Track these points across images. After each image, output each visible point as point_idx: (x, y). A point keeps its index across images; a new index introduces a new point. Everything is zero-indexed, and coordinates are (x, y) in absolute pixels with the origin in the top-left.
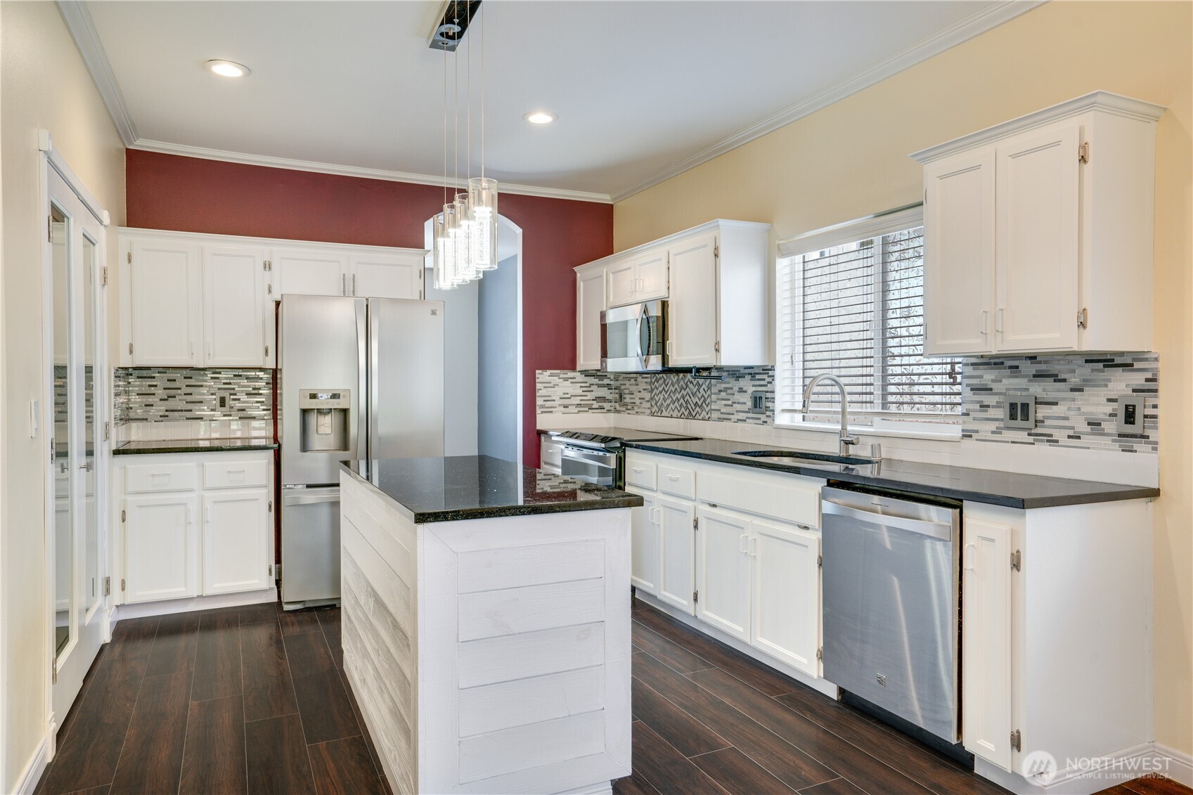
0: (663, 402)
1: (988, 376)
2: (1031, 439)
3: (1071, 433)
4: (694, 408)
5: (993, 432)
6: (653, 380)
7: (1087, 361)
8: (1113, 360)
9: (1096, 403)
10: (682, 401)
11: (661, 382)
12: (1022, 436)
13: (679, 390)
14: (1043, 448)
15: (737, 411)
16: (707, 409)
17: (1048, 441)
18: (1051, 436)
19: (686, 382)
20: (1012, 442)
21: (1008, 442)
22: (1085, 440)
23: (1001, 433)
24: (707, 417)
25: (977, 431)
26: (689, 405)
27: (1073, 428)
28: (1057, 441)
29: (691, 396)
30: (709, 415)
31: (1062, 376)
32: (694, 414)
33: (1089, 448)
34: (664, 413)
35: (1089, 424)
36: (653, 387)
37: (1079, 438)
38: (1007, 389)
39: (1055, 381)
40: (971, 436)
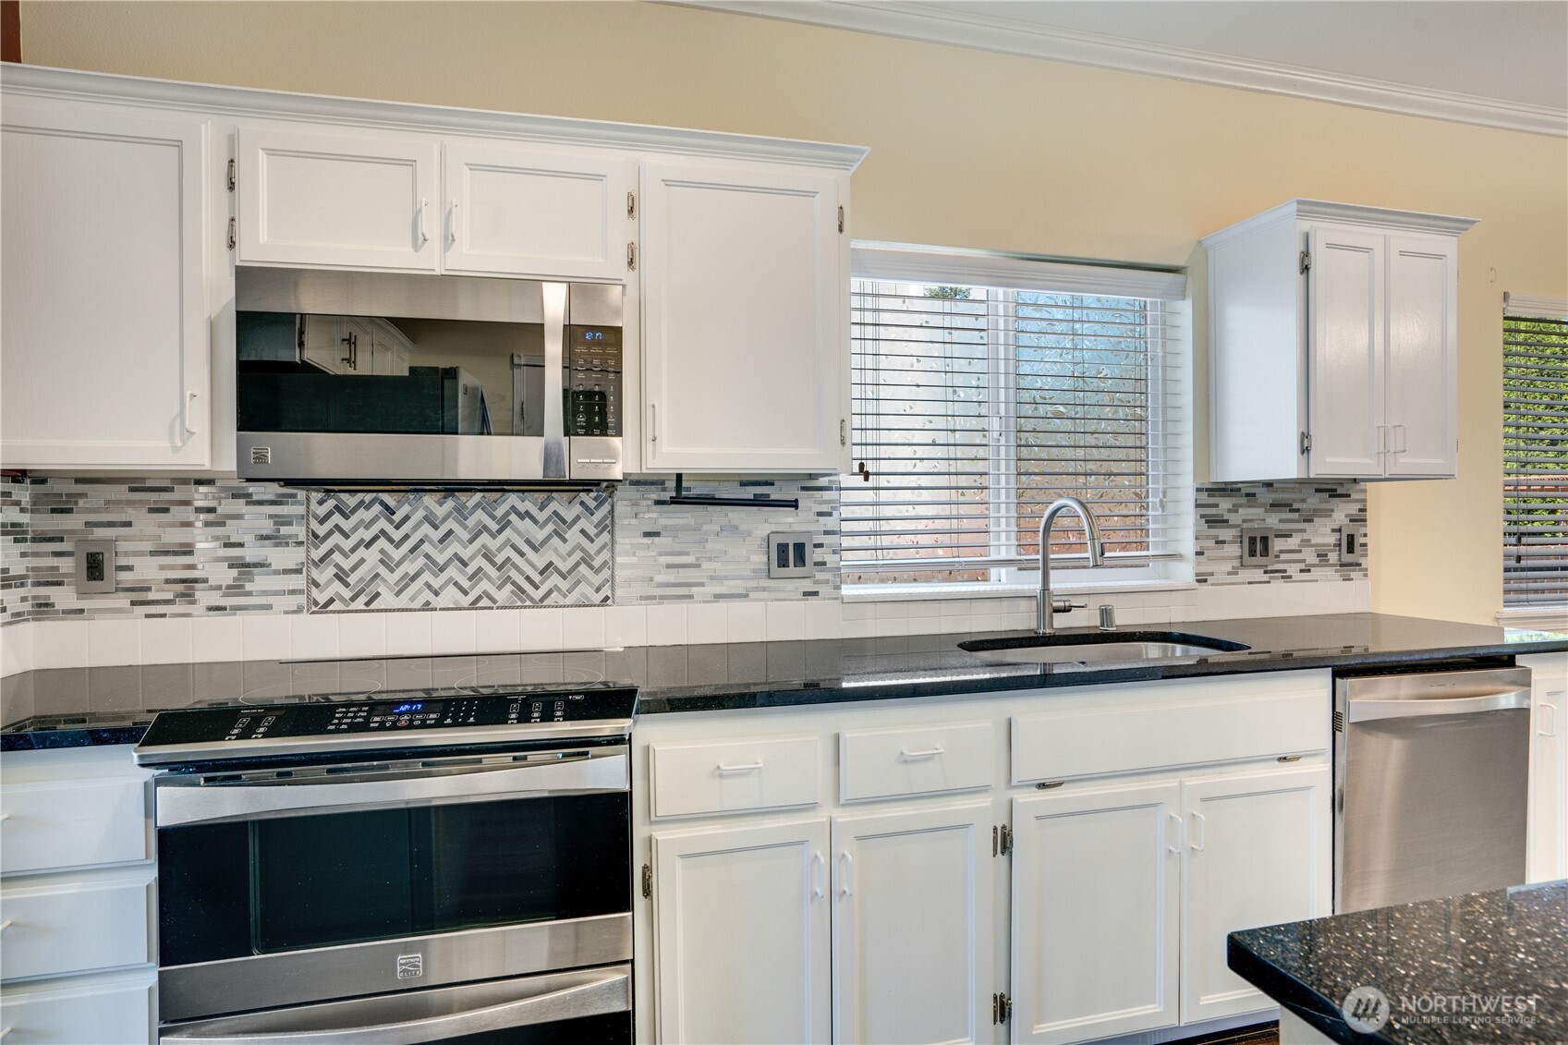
0: (382, 570)
1: (1225, 504)
2: (1266, 577)
3: (1302, 566)
4: (536, 578)
5: (1229, 574)
6: (322, 511)
7: (1317, 491)
8: (1335, 490)
9: (1322, 534)
10: (480, 562)
11: (362, 514)
12: (1258, 574)
13: (465, 536)
14: (1278, 586)
15: (712, 578)
16: (597, 580)
17: (1283, 577)
18: (1285, 571)
19: (499, 512)
20: (1249, 583)
21: (1244, 583)
22: (1315, 572)
23: (1237, 573)
24: (597, 598)
25: (1212, 574)
26: (514, 574)
27: (1304, 561)
28: (1290, 577)
29: (526, 549)
30: (606, 591)
31: (1295, 506)
32: (537, 595)
33: (1317, 581)
34: (387, 599)
35: (1318, 556)
36: (322, 531)
37: (1309, 571)
38: (1244, 521)
39: (1290, 511)
40: (1205, 581)
